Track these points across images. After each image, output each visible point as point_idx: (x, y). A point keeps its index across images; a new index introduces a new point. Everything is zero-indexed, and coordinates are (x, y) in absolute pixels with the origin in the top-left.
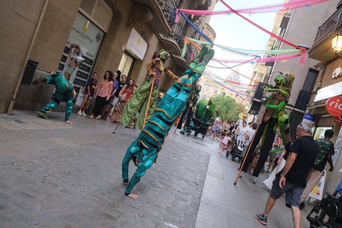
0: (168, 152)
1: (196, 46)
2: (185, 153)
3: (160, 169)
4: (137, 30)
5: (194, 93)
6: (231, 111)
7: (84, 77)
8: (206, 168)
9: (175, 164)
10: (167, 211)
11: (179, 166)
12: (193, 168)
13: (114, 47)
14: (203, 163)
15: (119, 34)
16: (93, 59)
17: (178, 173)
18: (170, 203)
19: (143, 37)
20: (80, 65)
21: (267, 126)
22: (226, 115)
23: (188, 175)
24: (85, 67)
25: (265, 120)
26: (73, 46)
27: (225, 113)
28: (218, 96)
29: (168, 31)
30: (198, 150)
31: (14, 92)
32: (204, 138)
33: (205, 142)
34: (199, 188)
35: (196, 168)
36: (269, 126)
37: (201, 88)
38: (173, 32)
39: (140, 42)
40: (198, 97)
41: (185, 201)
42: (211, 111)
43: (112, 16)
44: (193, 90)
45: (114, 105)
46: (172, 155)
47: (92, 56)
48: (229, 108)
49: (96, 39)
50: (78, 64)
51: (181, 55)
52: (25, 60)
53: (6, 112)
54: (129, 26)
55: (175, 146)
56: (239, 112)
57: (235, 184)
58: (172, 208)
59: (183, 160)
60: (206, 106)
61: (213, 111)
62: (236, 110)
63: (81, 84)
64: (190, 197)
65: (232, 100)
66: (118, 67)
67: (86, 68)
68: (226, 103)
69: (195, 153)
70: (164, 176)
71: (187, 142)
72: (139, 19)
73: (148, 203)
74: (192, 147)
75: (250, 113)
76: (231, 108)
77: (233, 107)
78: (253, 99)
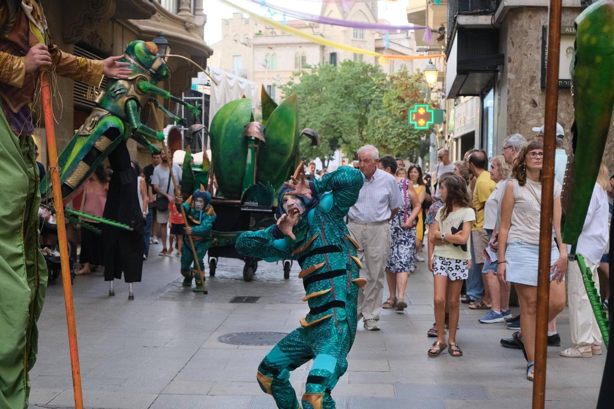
6: (376, 113)
22: (364, 133)
27: (356, 128)
28: (311, 71)
42: (278, 142)
48: (365, 104)
56: (408, 106)
61: (286, 141)
62: (395, 104)
65: (365, 70)
68: (346, 88)
75: (458, 95)
76: (373, 103)
77: (378, 96)
78: (455, 19)
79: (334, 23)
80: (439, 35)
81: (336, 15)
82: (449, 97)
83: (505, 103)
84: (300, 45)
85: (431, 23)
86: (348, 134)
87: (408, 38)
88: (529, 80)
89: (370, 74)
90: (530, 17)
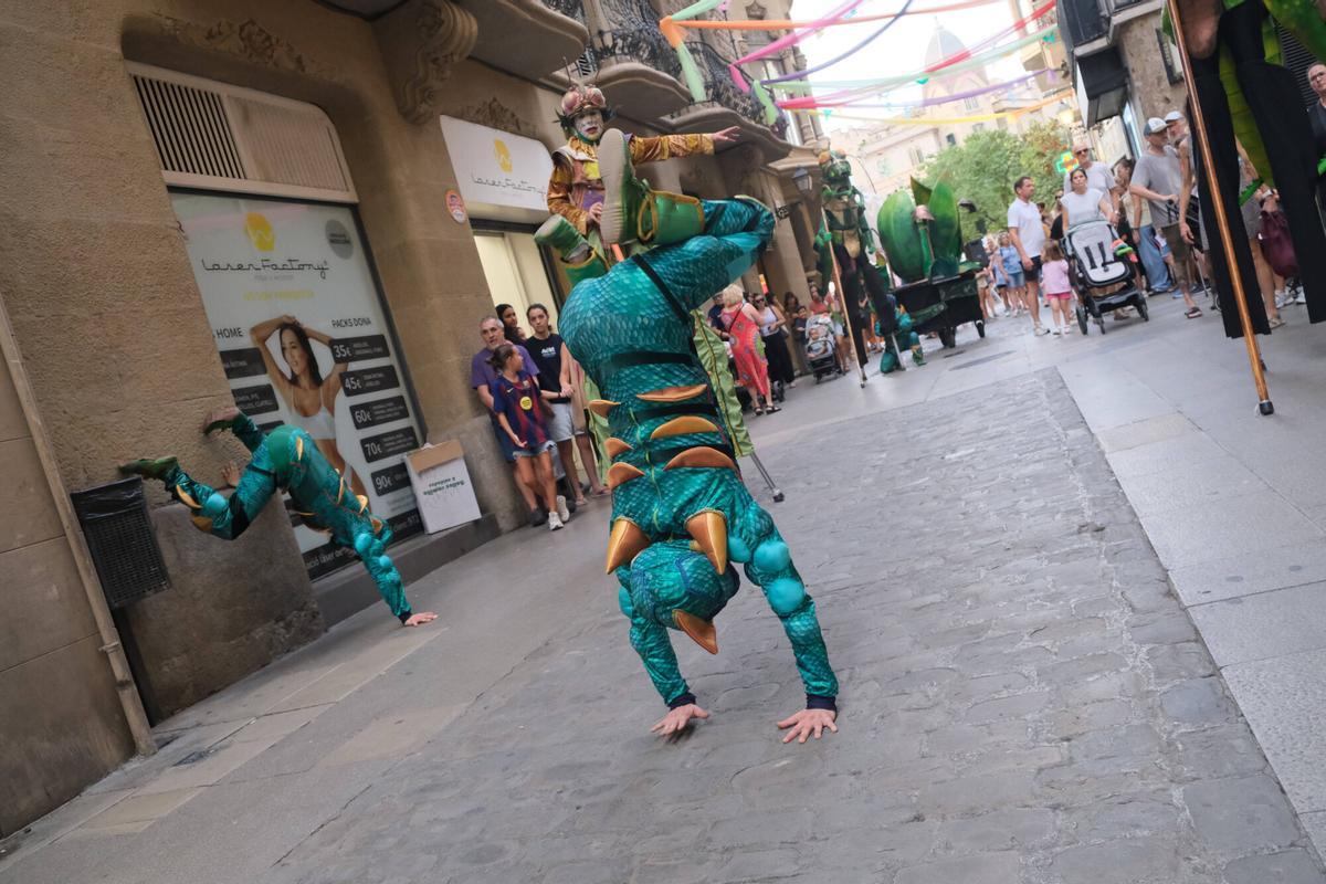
0: (881, 471)
1: (725, 27)
2: (950, 432)
3: (884, 574)
4: (460, 116)
5: (834, 193)
7: (389, 415)
8: (1080, 432)
9: (935, 503)
10: (1055, 808)
11: (960, 499)
12: (1027, 465)
13: (418, 228)
14: (1051, 420)
15: (401, 175)
16: (376, 327)
17: (976, 534)
18: (1037, 733)
19: (506, 129)
20: (343, 383)
21: (1226, 71)
23: (1025, 515)
24: (369, 377)
25: (1201, 49)
26: (261, 333)
28: (933, 159)
29: (573, 37)
30: (993, 384)
31: (104, 656)
32: (987, 330)
33: (1002, 339)
34: (1127, 542)
35: (1038, 461)
36: (1237, 60)
37: (847, 159)
38: (601, 33)
39: (507, 156)
40: (857, 198)
41: (1106, 661)
42: (944, 218)
43: (332, 126)
44: (825, 189)
45: (570, 440)
46: (902, 473)
47: (367, 322)
49: (333, 248)
50: (332, 380)
51: (691, 100)
52: (53, 504)
53: (130, 749)
54: (417, 117)
55: (895, 431)
56: (1051, 159)
57: (1267, 410)
58: (1071, 760)
59: (959, 461)
60: (913, 213)
61: (950, 214)
62: (1036, 162)
63: (397, 448)
64: (1119, 618)
65: (993, 138)
66: (489, 295)
67: (374, 376)
68: (978, 163)
69: (991, 405)
70: (923, 593)
71: (932, 388)
72: (431, 65)
73: (918, 818)
74: (963, 389)
75: (1098, 121)
76: (1011, 169)
77: (1014, 161)
78: (1072, 53)
79: (940, 102)
80: (1063, 72)
81: (941, 92)
82: (1088, 128)
83: (1140, 109)
84: (911, 139)
85: (1051, 63)
86: (993, 211)
87: (1029, 89)
88: (1156, 81)
89: (998, 140)
90: (1142, 25)
